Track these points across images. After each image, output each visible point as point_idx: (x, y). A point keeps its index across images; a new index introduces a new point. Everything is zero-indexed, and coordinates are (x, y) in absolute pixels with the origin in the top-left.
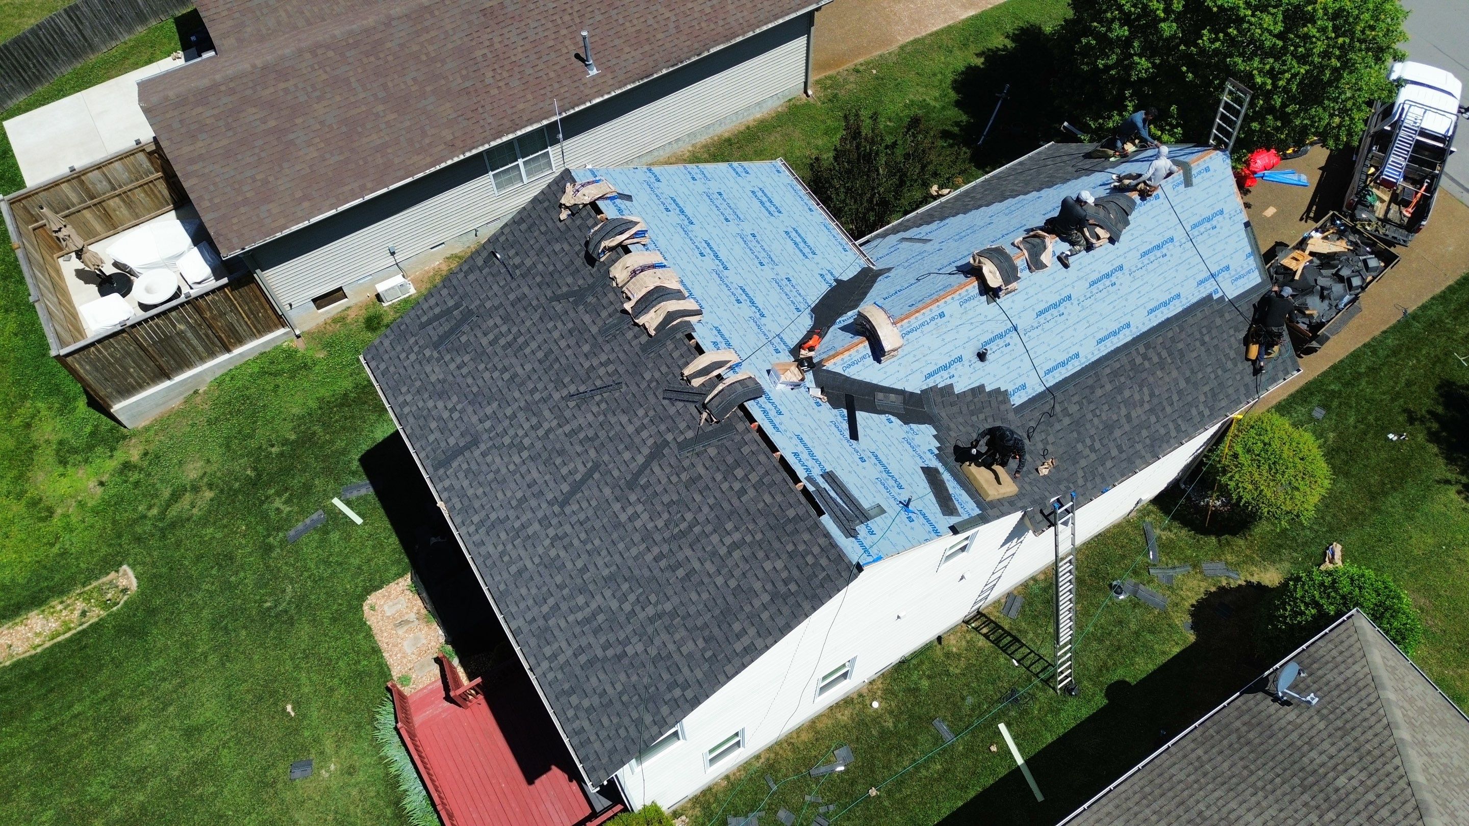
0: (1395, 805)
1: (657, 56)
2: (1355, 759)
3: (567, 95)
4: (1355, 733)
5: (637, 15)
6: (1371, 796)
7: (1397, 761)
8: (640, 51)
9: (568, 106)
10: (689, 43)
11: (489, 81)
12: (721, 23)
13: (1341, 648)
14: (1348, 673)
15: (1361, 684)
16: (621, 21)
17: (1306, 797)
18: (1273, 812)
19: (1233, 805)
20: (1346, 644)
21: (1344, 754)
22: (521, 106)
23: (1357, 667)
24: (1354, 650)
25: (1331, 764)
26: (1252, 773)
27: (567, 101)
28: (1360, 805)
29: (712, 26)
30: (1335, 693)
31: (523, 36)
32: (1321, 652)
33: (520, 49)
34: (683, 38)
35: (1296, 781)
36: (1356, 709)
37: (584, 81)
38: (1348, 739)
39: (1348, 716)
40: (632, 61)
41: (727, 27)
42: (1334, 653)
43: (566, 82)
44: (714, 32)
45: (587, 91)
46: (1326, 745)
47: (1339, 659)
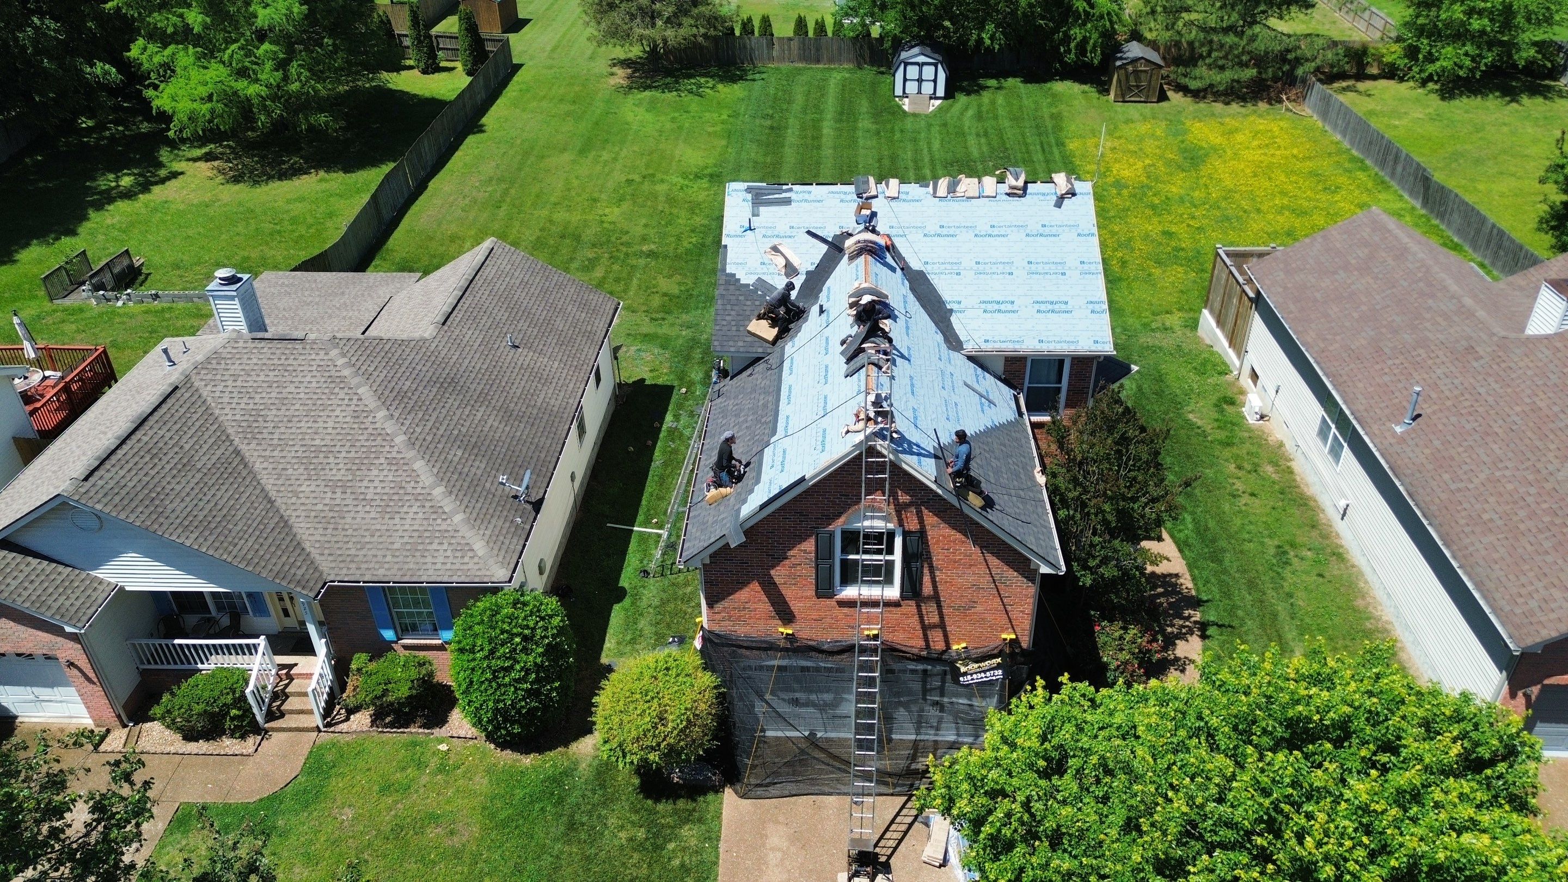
0: (425, 444)
1: (1418, 475)
2: (460, 467)
3: (1372, 414)
4: (466, 484)
5: (1474, 456)
6: (440, 446)
7: (435, 470)
8: (1425, 461)
9: (1358, 415)
10: (1437, 501)
11: (1390, 362)
12: (1467, 529)
13: (505, 547)
14: (491, 526)
15: (479, 521)
16: (1465, 444)
17: (473, 440)
18: (486, 429)
19: (508, 429)
20: (503, 552)
21: (466, 470)
22: (1360, 385)
23: (488, 532)
24: (496, 548)
25: (470, 463)
26: (508, 449)
27: (1365, 414)
28: (444, 440)
29: (1462, 522)
30: (491, 511)
31: (1442, 376)
32: (515, 541)
33: (1426, 376)
34: (1444, 496)
35: (483, 449)
36: (474, 501)
37: (1388, 424)
38: (469, 479)
39: (476, 495)
40: (1411, 455)
41: (1462, 536)
42: (507, 542)
43: (1387, 411)
44: (1453, 524)
45: (1375, 428)
46: (479, 472)
47: (501, 538)
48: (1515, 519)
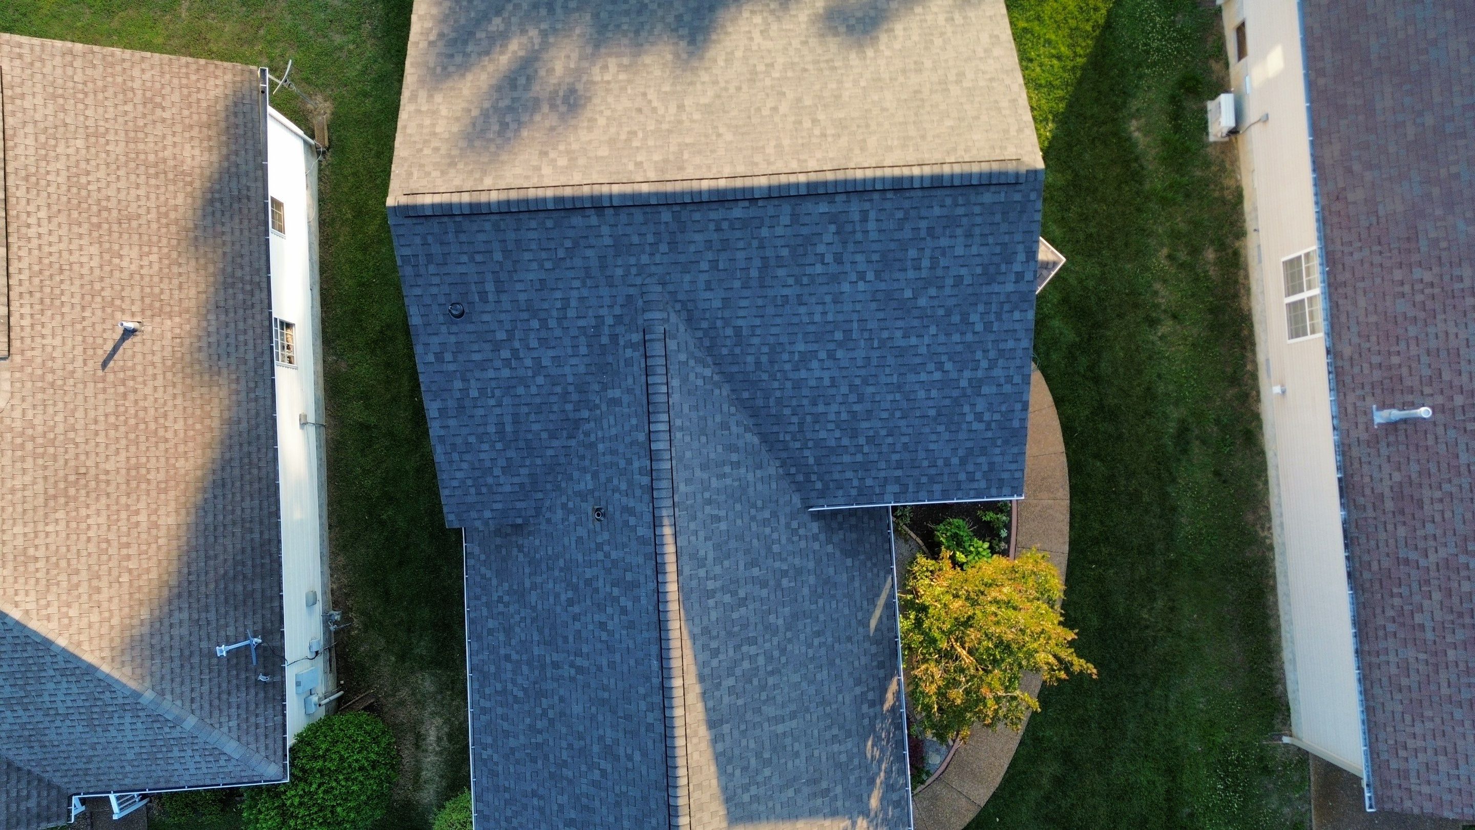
4: (177, 663)
5: (1448, 515)
8: (1387, 492)
10: (1375, 566)
11: (1418, 273)
12: (1391, 627)
13: (261, 731)
14: (233, 711)
15: (216, 713)
16: (1446, 487)
20: (262, 738)
22: (1362, 303)
29: (1390, 613)
33: (1452, 330)
34: (1386, 564)
37: (1369, 399)
40: (1376, 475)
42: (261, 720)
45: (1351, 398)
48: (1449, 639)
